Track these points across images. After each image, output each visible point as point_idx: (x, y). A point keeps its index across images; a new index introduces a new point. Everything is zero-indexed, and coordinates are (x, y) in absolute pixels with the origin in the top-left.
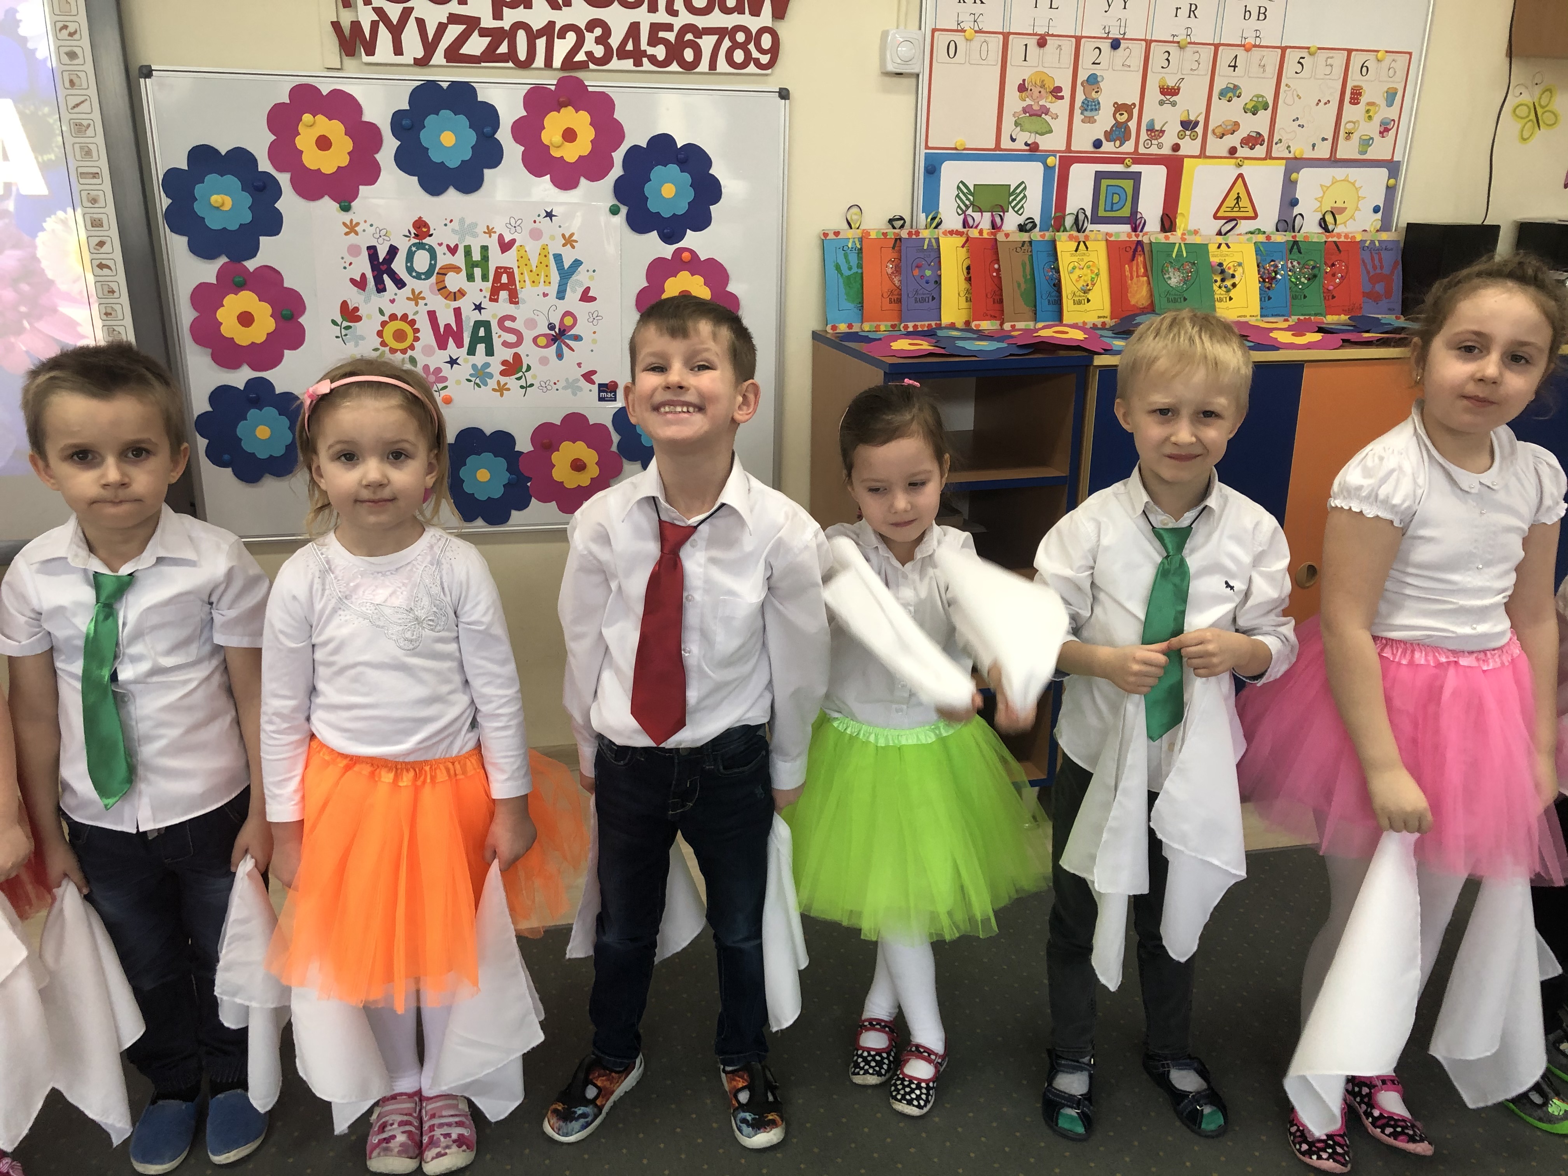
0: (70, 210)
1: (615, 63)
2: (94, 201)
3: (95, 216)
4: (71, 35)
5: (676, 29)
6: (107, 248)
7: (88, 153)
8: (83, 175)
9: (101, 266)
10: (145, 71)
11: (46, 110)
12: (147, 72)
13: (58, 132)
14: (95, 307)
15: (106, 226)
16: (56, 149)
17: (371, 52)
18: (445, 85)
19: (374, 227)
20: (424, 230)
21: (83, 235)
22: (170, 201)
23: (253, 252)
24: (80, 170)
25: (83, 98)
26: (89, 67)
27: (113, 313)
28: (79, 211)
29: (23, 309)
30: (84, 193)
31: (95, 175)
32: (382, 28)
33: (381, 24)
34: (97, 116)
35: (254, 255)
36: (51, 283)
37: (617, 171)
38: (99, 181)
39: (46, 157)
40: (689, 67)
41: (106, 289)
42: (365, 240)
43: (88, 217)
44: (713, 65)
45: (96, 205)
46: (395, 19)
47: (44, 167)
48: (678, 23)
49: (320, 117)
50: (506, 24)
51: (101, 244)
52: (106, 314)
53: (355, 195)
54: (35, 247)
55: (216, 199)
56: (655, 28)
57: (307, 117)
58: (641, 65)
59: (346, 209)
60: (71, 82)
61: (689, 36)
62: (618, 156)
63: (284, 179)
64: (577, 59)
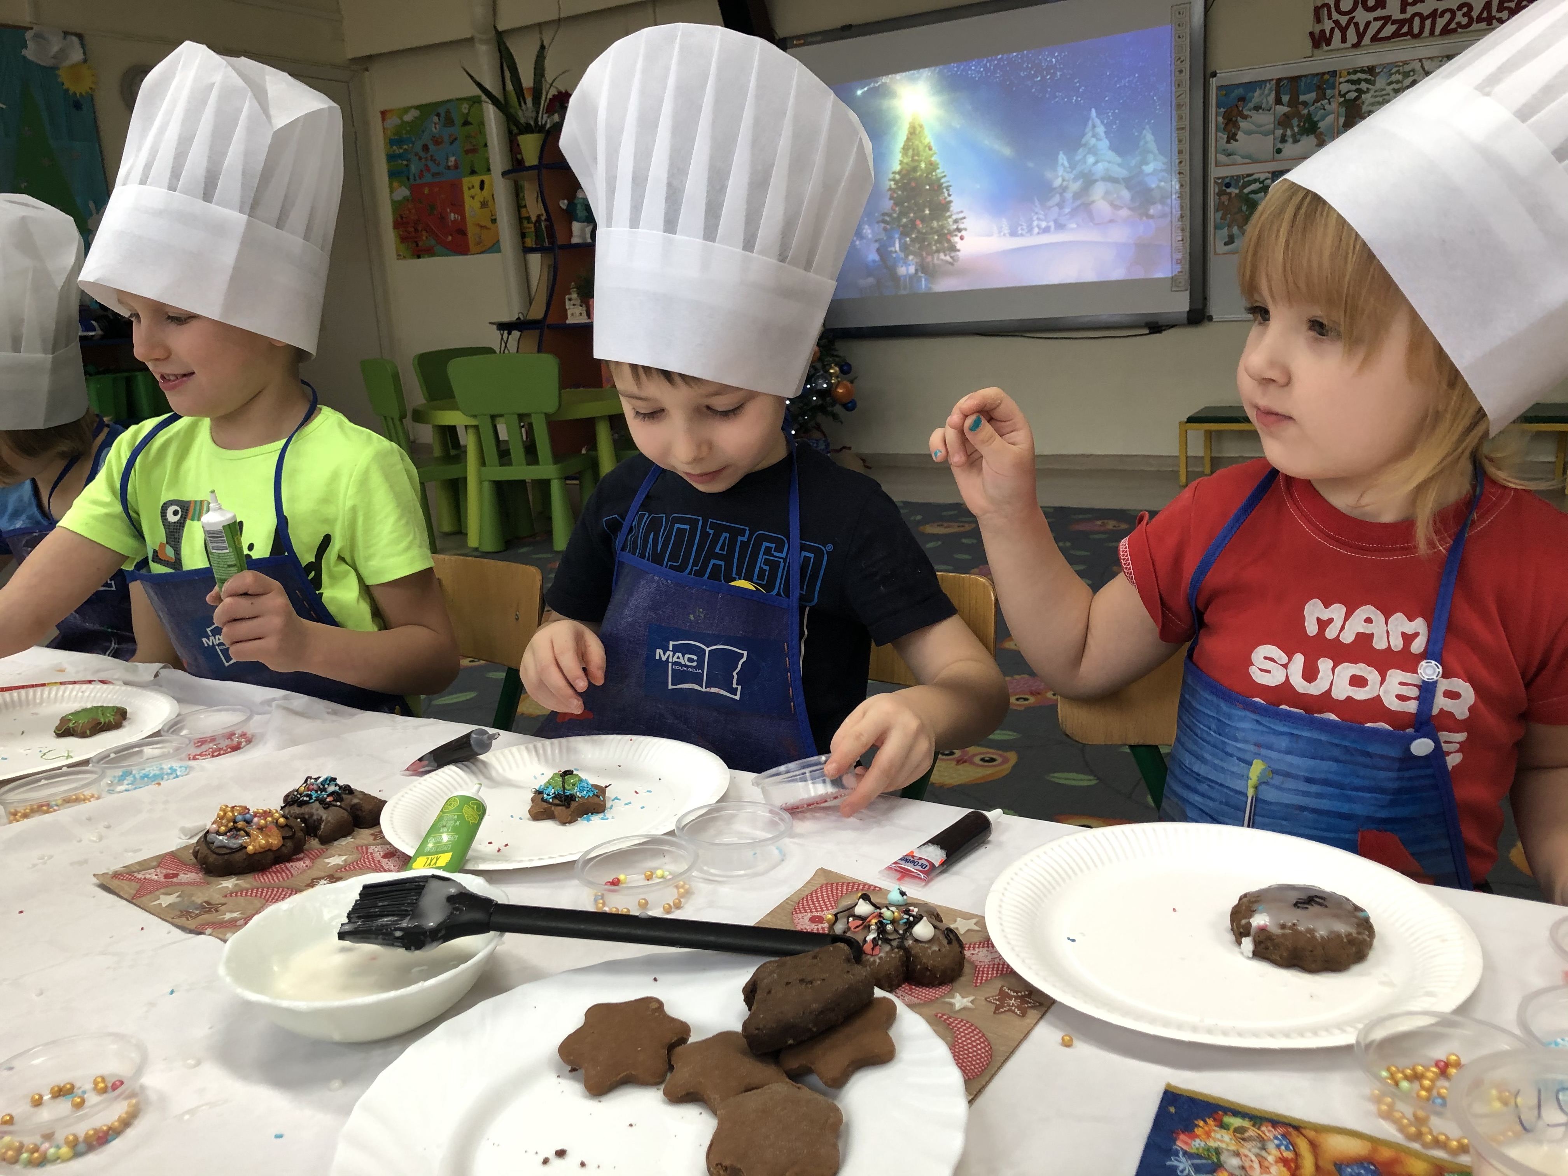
3: (1180, 148)
4: (1182, 61)
6: (1183, 164)
7: (1182, 118)
8: (1178, 129)
9: (1180, 173)
12: (1214, 75)
15: (1184, 153)
17: (1328, 43)
25: (1183, 91)
26: (1187, 77)
27: (1182, 197)
31: (1183, 129)
32: (1337, 31)
33: (1336, 29)
34: (1187, 100)
43: (1177, 149)
45: (1182, 143)
46: (1344, 25)
50: (1407, 16)
51: (1181, 162)
60: (1179, 85)
64: (1451, 27)
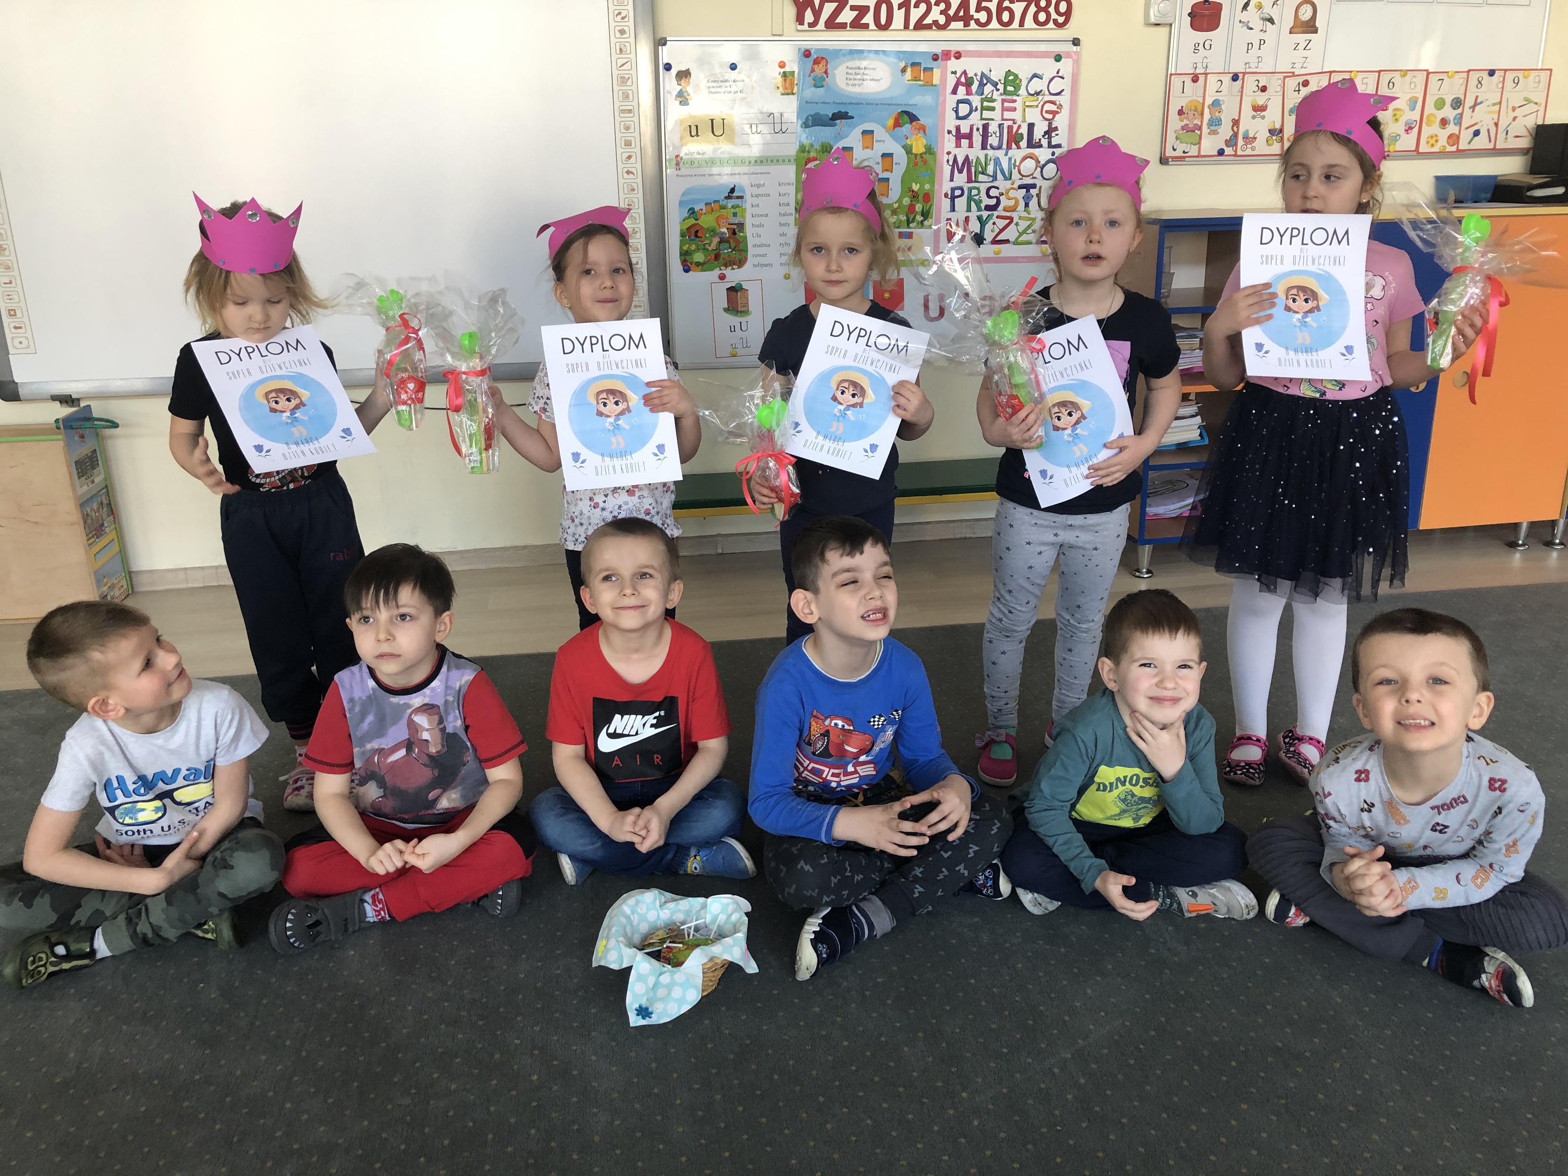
2: (627, 128)
3: (627, 138)
4: (623, 18)
6: (633, 160)
7: (627, 97)
8: (623, 111)
9: (628, 172)
10: (664, 41)
13: (610, 83)
15: (633, 146)
24: (621, 108)
25: (626, 60)
26: (632, 40)
27: (633, 204)
30: (622, 123)
34: (634, 72)
38: (631, 115)
40: (1005, 25)
41: (630, 188)
43: (623, 139)
44: (1022, 23)
45: (629, 131)
51: (629, 157)
58: (970, 25)
60: (621, 49)
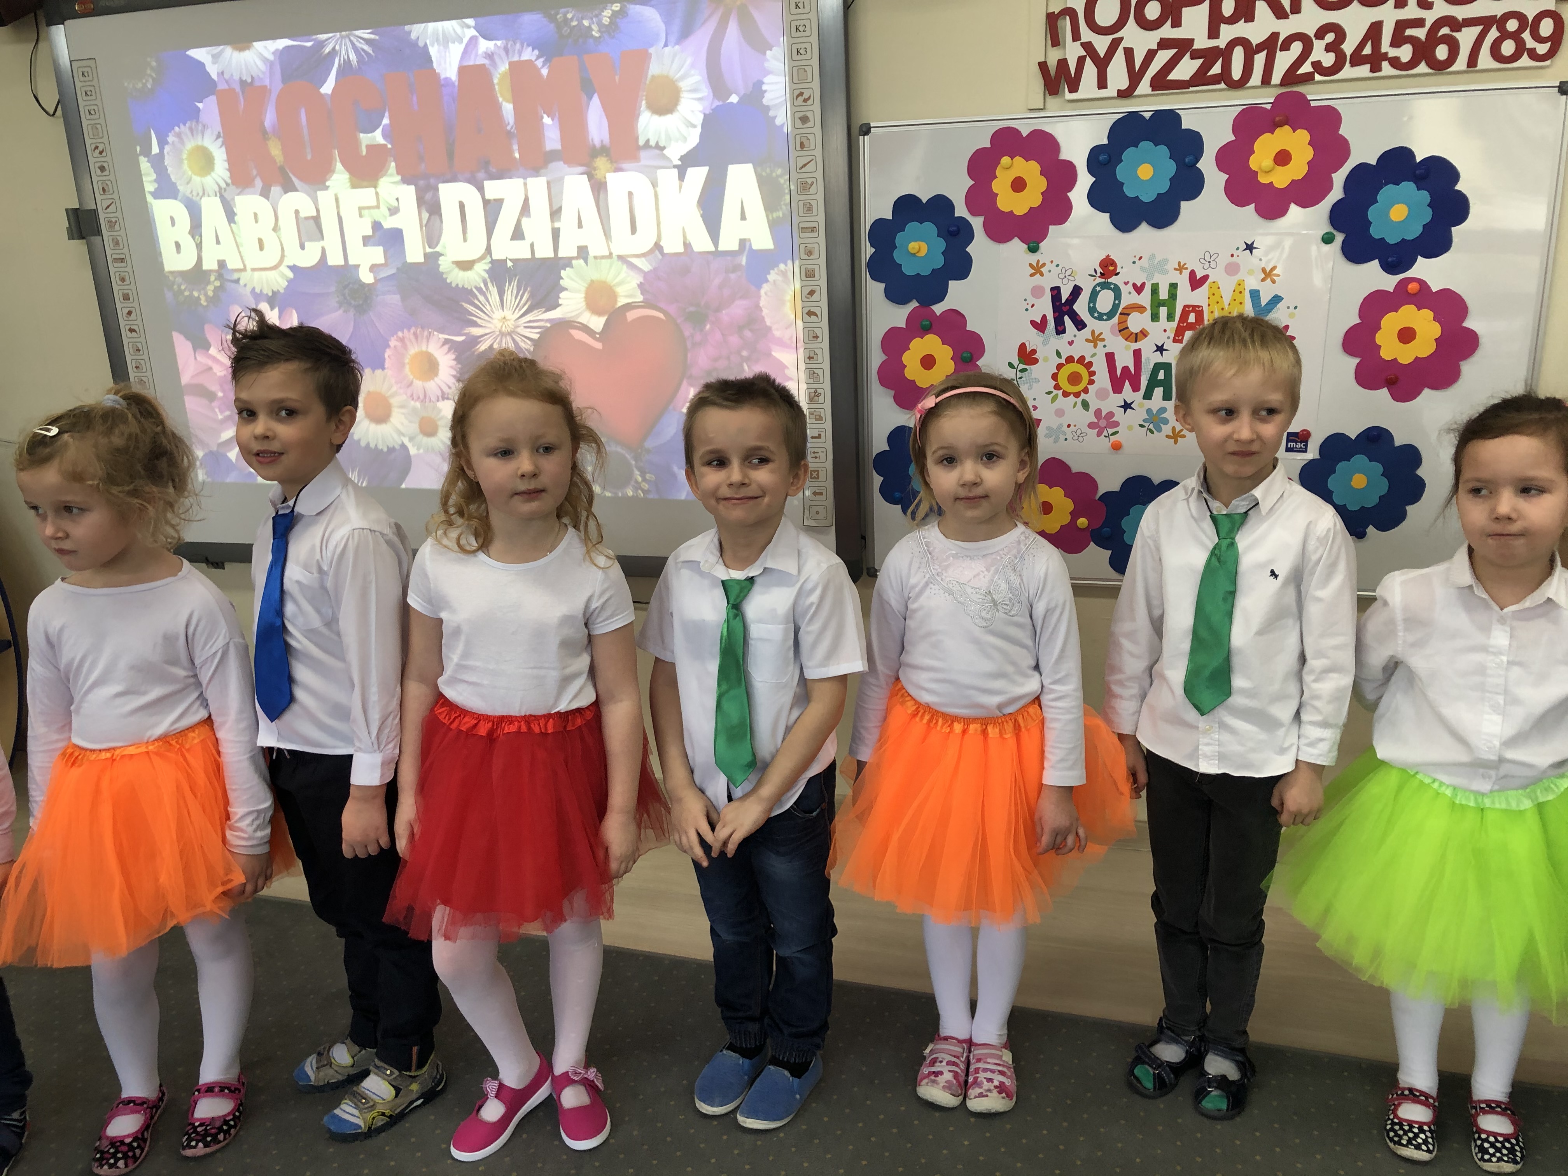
0: (790, 263)
1: (1347, 72)
2: (810, 253)
3: (809, 267)
4: (805, 100)
5: (1428, 24)
6: (816, 297)
7: (810, 209)
8: (803, 230)
9: (810, 313)
10: (864, 129)
11: (779, 171)
12: (866, 130)
13: (787, 191)
14: (801, 351)
15: (817, 276)
16: (784, 207)
17: (1074, 88)
18: (1147, 115)
19: (1060, 267)
20: (1111, 268)
21: (798, 286)
22: (873, 250)
23: (941, 296)
24: (802, 225)
25: (810, 158)
26: (817, 130)
27: (815, 357)
28: (797, 263)
29: (745, 353)
30: (803, 246)
31: (813, 229)
32: (1089, 63)
33: (1088, 59)
34: (819, 175)
35: (942, 299)
36: (769, 329)
37: (1336, 194)
38: (815, 234)
39: (775, 215)
40: (1440, 67)
41: (812, 335)
42: (1049, 281)
43: (803, 268)
44: (1472, 61)
45: (812, 257)
46: (1102, 53)
47: (773, 225)
48: (1431, 17)
49: (1018, 160)
50: (1222, 42)
51: (812, 293)
52: (810, 358)
53: (1043, 235)
54: (759, 297)
55: (913, 246)
56: (1401, 26)
57: (1005, 160)
58: (1380, 70)
59: (1033, 250)
60: (802, 144)
61: (1445, 31)
62: (1339, 178)
63: (977, 223)
64: (1301, 71)
